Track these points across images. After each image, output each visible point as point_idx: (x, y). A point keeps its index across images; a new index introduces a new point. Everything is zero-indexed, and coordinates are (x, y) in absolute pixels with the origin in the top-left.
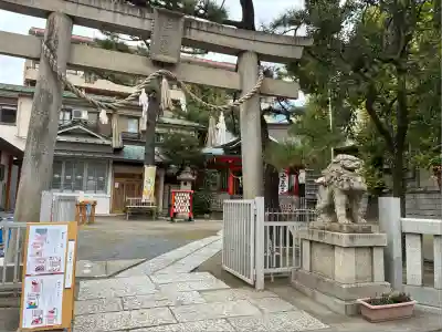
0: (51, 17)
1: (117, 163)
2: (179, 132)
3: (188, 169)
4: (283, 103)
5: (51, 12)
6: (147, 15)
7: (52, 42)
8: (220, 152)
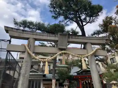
0: (29, 39)
1: (44, 80)
2: (62, 68)
3: (66, 81)
4: (97, 58)
5: (29, 38)
6: (57, 36)
7: (29, 46)
8: (76, 74)
